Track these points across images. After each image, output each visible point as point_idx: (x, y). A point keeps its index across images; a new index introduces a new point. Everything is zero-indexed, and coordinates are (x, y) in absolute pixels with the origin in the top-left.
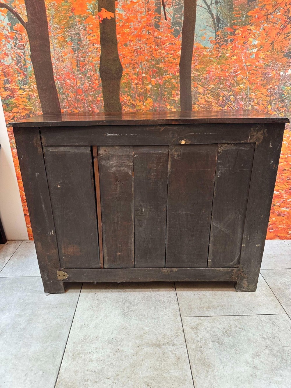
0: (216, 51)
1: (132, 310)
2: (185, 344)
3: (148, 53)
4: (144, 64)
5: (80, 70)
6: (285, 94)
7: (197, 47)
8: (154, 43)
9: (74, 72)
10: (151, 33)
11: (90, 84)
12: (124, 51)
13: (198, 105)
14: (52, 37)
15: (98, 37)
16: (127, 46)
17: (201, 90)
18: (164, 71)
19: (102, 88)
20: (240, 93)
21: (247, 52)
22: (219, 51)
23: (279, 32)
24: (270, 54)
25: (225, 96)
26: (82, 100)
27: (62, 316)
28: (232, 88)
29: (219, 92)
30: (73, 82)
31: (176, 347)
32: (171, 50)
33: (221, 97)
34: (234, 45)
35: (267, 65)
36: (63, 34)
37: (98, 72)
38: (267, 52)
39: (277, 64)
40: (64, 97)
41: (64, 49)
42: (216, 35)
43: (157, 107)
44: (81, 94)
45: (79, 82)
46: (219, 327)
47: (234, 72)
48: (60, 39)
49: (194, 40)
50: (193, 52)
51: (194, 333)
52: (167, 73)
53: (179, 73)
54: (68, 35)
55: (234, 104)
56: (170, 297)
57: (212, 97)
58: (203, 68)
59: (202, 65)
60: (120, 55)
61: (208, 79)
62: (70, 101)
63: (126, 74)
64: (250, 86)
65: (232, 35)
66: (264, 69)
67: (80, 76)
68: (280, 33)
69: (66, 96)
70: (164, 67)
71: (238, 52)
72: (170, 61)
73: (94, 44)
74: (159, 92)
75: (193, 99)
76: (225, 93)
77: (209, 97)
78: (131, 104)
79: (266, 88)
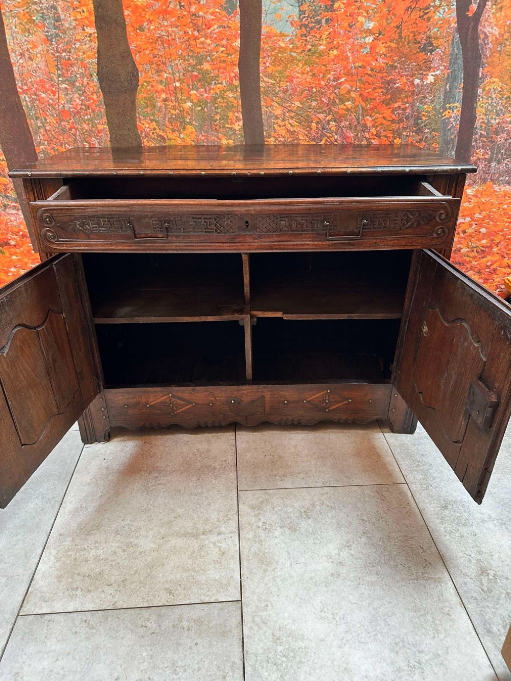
0: (301, 41)
1: (160, 482)
2: (237, 531)
3: (182, 43)
4: (177, 64)
5: (63, 75)
6: (424, 118)
7: (268, 32)
8: (191, 24)
9: (52, 80)
10: (185, 7)
11: (82, 100)
12: (140, 39)
13: (274, 137)
14: (7, 14)
15: (90, 14)
16: (143, 31)
17: (278, 112)
18: (213, 77)
19: (105, 107)
20: (346, 117)
21: (356, 42)
22: (306, 40)
23: (411, 6)
24: (396, 46)
25: (321, 121)
26: (70, 129)
27: (45, 496)
28: (332, 108)
29: (310, 114)
30: (52, 97)
31: (222, 536)
32: (223, 39)
33: (314, 124)
34: (332, 30)
35: (392, 66)
36: (27, 9)
37: (95, 78)
38: (391, 42)
39: (408, 65)
40: (38, 125)
41: (30, 36)
42: (300, 11)
43: (204, 141)
44: (68, 119)
45: (63, 96)
46: (295, 505)
47: (335, 78)
48: (21, 17)
49: (262, 21)
50: (262, 43)
51: (255, 515)
52: (218, 81)
53: (238, 82)
54: (36, 9)
55: (336, 137)
56: (225, 461)
57: (297, 124)
58: (280, 72)
59: (278, 65)
60: (132, 47)
61: (290, 91)
62: (49, 131)
63: (144, 81)
64: (364, 105)
65: (327, 12)
66: (385, 74)
67: (64, 86)
68: (413, 7)
69: (42, 123)
70: (212, 69)
71: (340, 42)
72: (222, 59)
73: (85, 28)
74: (206, 114)
75: (265, 128)
76: (320, 117)
77: (293, 124)
78: (157, 136)
79: (390, 108)
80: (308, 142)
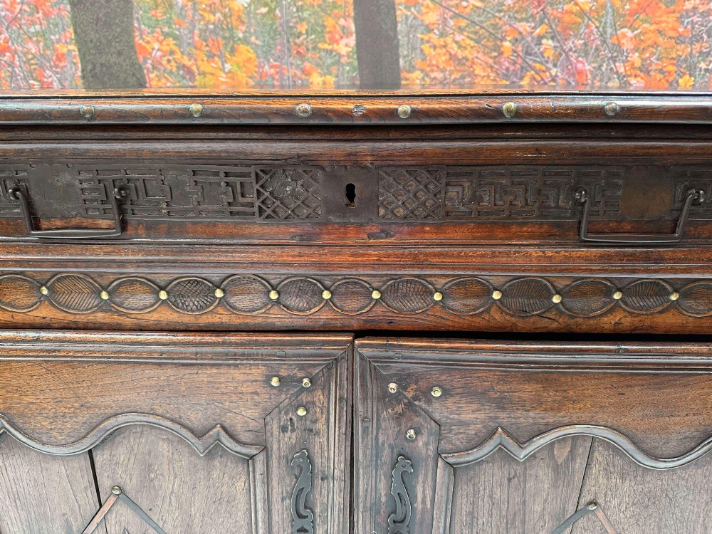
13: (422, 71)
17: (432, 17)
19: (69, 7)
20: (579, 30)
25: (524, 38)
28: (549, 10)
29: (501, 23)
43: (273, 79)
55: (554, 71)
57: (472, 43)
74: (278, 22)
75: (403, 51)
76: (521, 29)
77: (461, 43)
78: (178, 68)
79: (674, 12)
80: (495, 80)
